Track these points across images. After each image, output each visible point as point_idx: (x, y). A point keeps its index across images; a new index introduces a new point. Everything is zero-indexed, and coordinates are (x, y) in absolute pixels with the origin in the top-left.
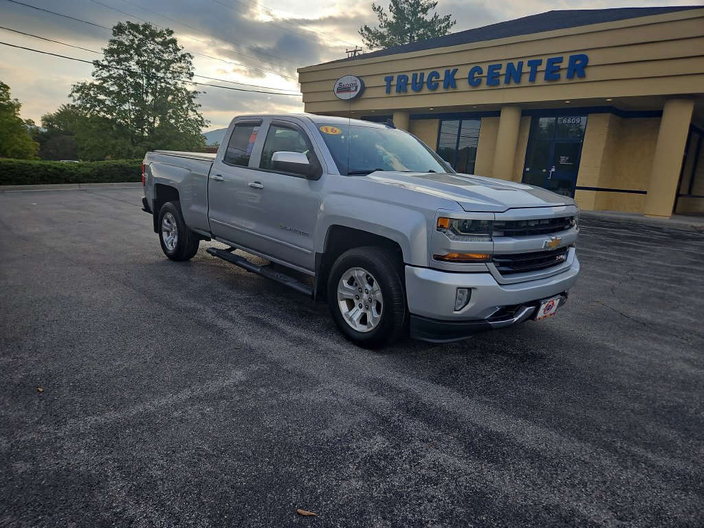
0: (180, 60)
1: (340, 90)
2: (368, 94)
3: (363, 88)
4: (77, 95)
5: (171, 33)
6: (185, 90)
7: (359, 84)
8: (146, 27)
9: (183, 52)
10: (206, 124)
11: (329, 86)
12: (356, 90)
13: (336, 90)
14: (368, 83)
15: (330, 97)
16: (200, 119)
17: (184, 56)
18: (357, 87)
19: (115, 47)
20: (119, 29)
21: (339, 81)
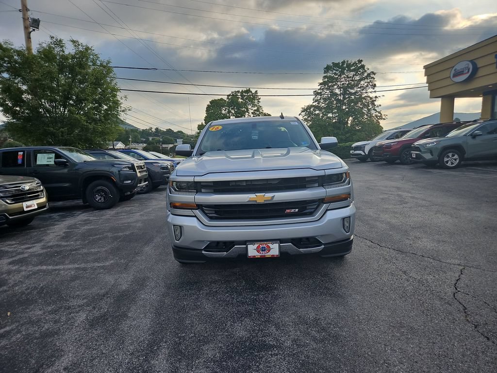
0: (366, 78)
1: (455, 76)
2: (480, 73)
3: (476, 69)
4: (303, 113)
5: (360, 61)
6: (369, 97)
7: (471, 66)
8: (343, 63)
9: (369, 72)
10: (384, 117)
11: (446, 74)
12: (468, 71)
13: (451, 76)
14: (480, 63)
15: (448, 82)
16: (379, 115)
17: (369, 75)
18: (469, 69)
19: (326, 80)
20: (327, 69)
21: (454, 68)
